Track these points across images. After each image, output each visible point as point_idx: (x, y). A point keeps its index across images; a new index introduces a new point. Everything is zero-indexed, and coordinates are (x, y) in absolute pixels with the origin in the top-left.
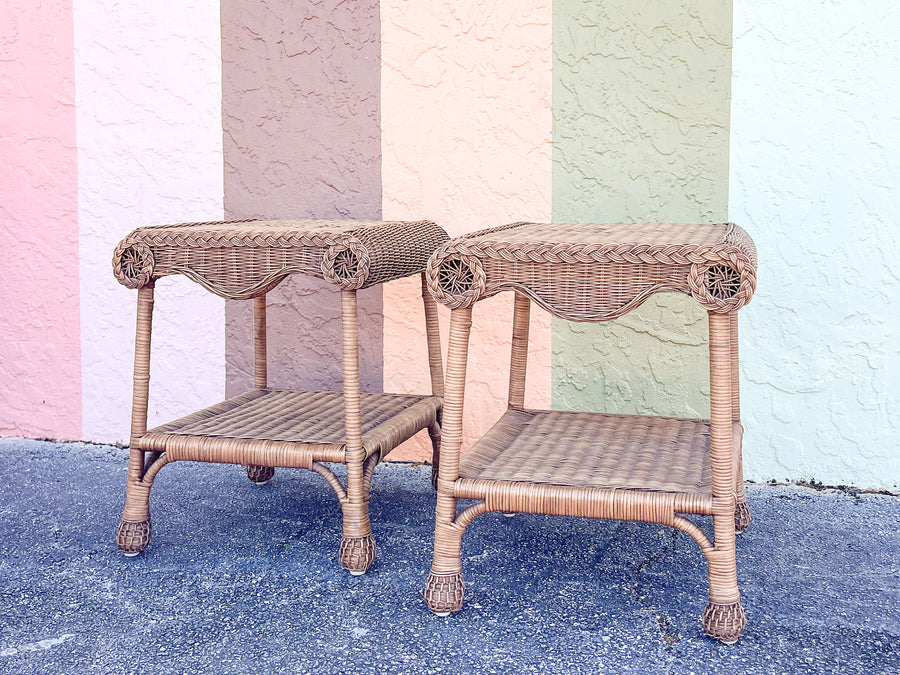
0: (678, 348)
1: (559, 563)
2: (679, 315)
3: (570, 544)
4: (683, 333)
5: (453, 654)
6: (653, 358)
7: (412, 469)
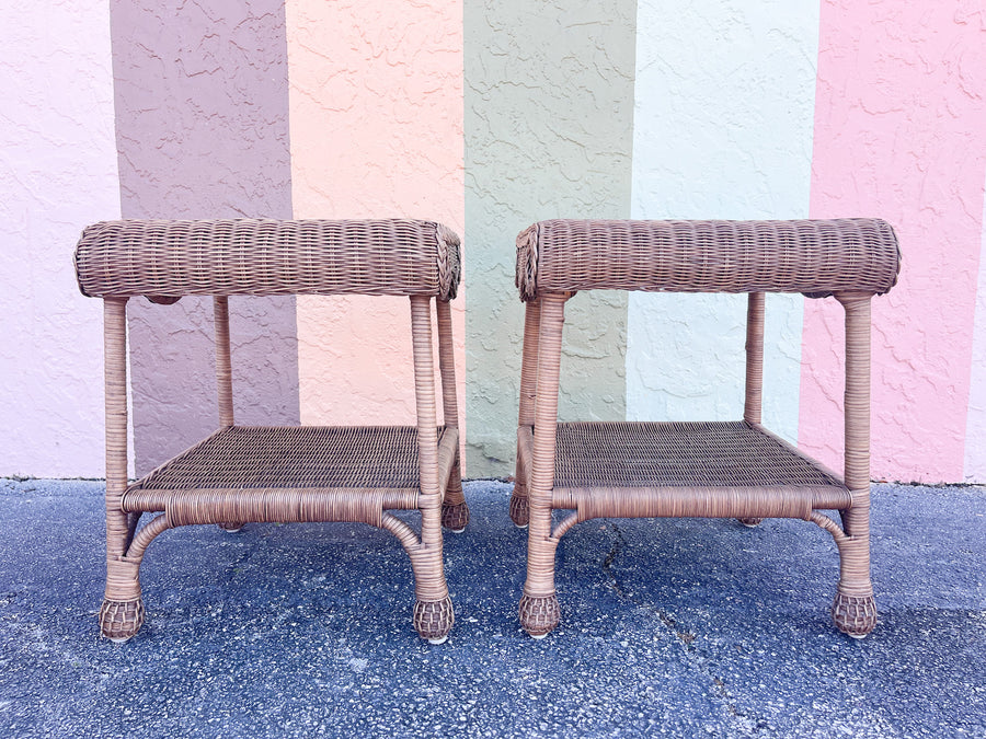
2: (584, 331)
4: (588, 348)
5: (479, 681)
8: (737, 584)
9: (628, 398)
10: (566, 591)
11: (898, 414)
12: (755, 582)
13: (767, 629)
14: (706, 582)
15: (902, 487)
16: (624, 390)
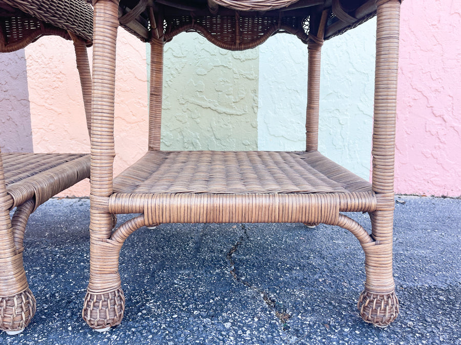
0: (229, 117)
1: (169, 256)
2: (230, 96)
3: (174, 241)
4: (232, 107)
6: (214, 124)
7: (58, 201)
8: (328, 268)
9: (259, 142)
10: (192, 277)
11: (435, 152)
12: (341, 266)
13: (351, 306)
14: (304, 266)
15: (436, 199)
16: (257, 137)
